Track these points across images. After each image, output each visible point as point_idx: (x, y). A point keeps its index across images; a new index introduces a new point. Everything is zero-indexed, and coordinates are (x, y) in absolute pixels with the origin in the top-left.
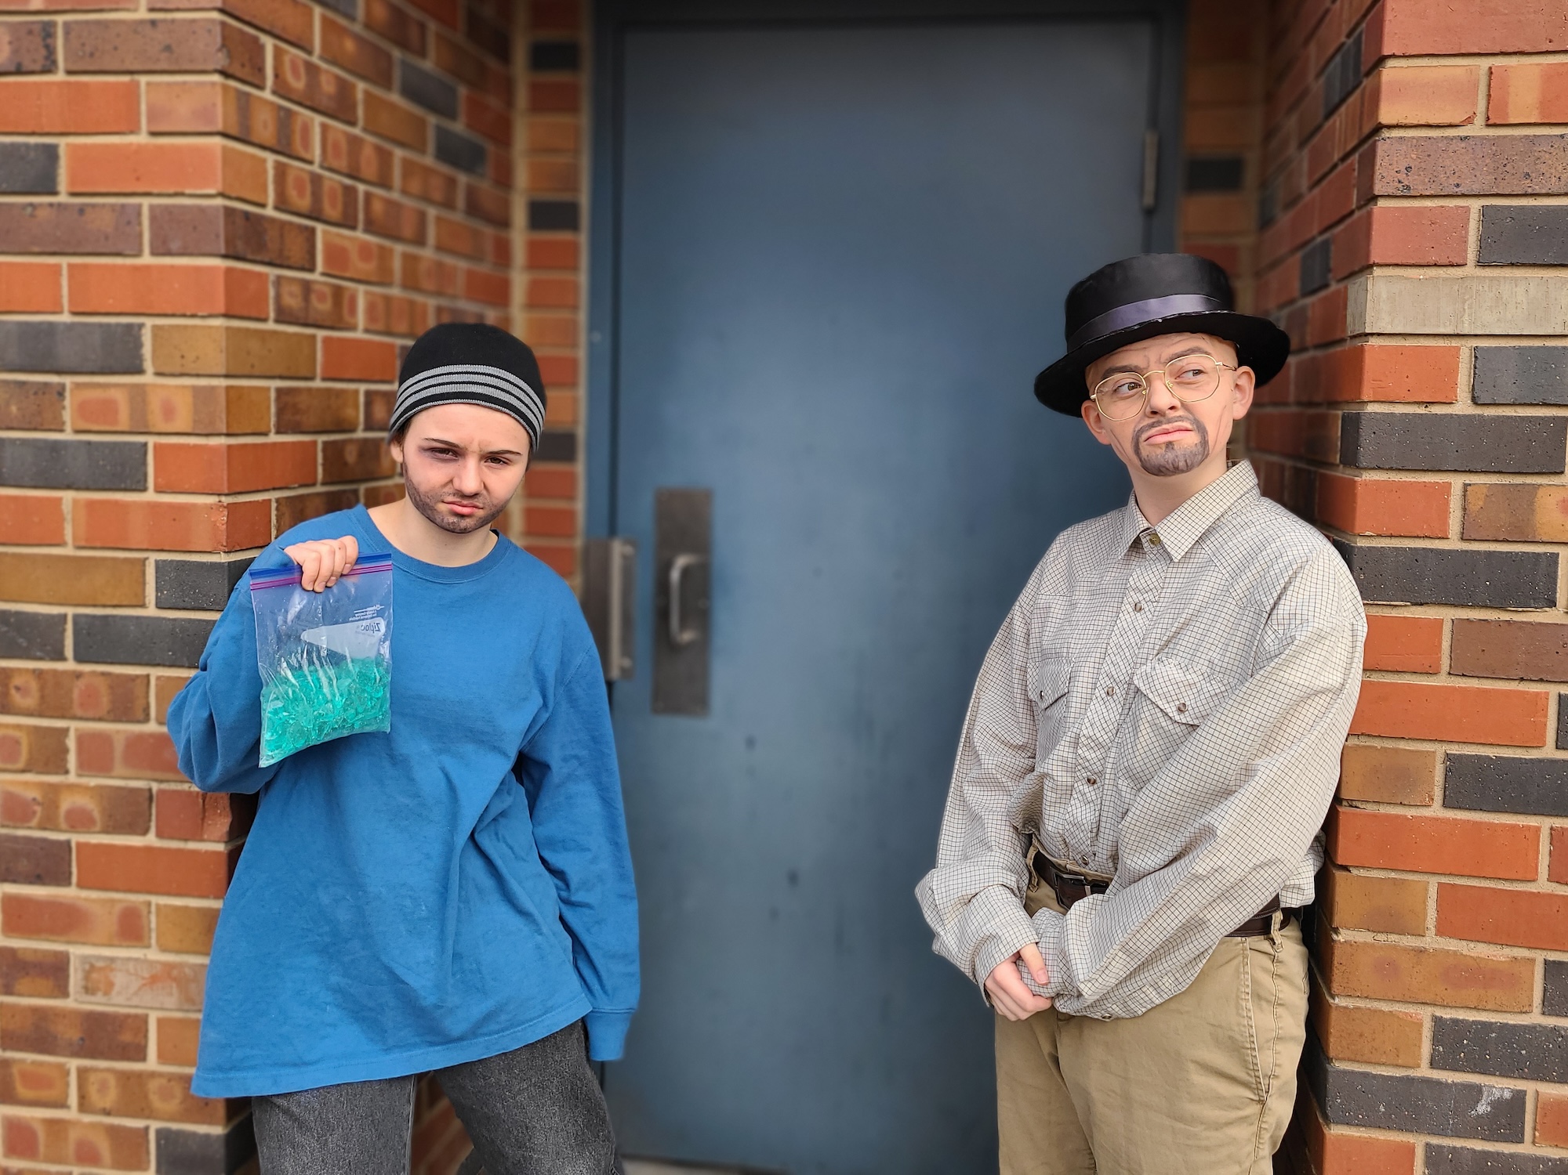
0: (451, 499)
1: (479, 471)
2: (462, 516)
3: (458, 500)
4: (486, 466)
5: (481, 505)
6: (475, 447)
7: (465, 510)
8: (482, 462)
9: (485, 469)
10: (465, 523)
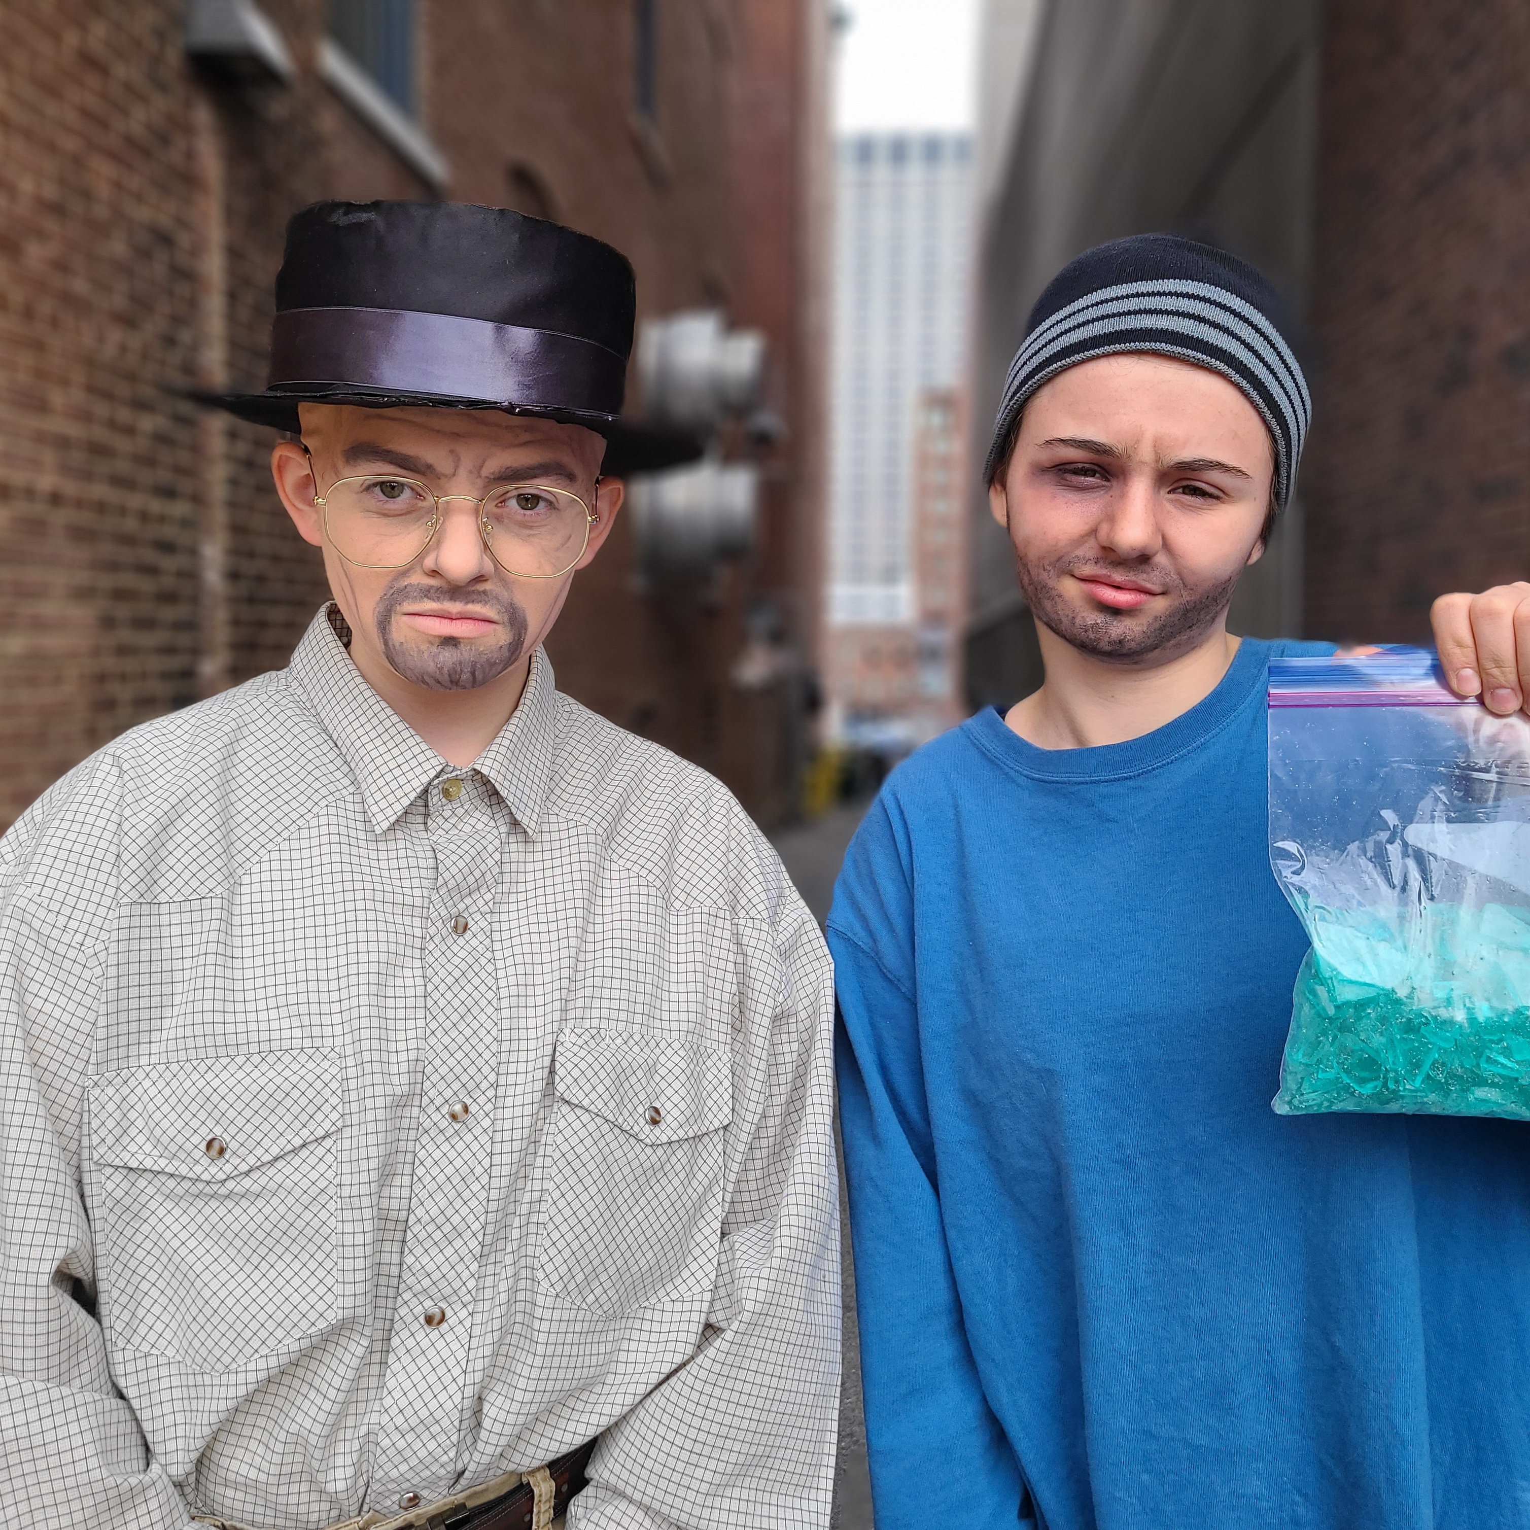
0: (1088, 570)
1: (1155, 509)
2: (1115, 611)
3: (1104, 572)
4: (1171, 501)
5: (1157, 588)
6: (1146, 453)
7: (1122, 598)
8: (1163, 492)
9: (1169, 507)
10: (1121, 628)
